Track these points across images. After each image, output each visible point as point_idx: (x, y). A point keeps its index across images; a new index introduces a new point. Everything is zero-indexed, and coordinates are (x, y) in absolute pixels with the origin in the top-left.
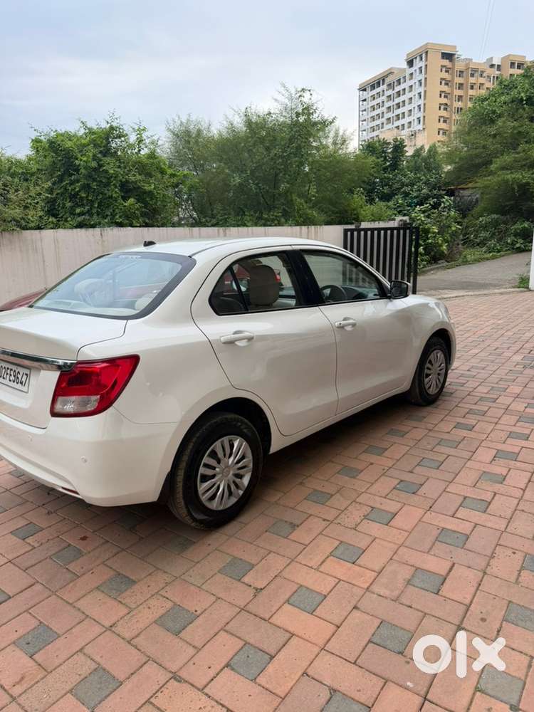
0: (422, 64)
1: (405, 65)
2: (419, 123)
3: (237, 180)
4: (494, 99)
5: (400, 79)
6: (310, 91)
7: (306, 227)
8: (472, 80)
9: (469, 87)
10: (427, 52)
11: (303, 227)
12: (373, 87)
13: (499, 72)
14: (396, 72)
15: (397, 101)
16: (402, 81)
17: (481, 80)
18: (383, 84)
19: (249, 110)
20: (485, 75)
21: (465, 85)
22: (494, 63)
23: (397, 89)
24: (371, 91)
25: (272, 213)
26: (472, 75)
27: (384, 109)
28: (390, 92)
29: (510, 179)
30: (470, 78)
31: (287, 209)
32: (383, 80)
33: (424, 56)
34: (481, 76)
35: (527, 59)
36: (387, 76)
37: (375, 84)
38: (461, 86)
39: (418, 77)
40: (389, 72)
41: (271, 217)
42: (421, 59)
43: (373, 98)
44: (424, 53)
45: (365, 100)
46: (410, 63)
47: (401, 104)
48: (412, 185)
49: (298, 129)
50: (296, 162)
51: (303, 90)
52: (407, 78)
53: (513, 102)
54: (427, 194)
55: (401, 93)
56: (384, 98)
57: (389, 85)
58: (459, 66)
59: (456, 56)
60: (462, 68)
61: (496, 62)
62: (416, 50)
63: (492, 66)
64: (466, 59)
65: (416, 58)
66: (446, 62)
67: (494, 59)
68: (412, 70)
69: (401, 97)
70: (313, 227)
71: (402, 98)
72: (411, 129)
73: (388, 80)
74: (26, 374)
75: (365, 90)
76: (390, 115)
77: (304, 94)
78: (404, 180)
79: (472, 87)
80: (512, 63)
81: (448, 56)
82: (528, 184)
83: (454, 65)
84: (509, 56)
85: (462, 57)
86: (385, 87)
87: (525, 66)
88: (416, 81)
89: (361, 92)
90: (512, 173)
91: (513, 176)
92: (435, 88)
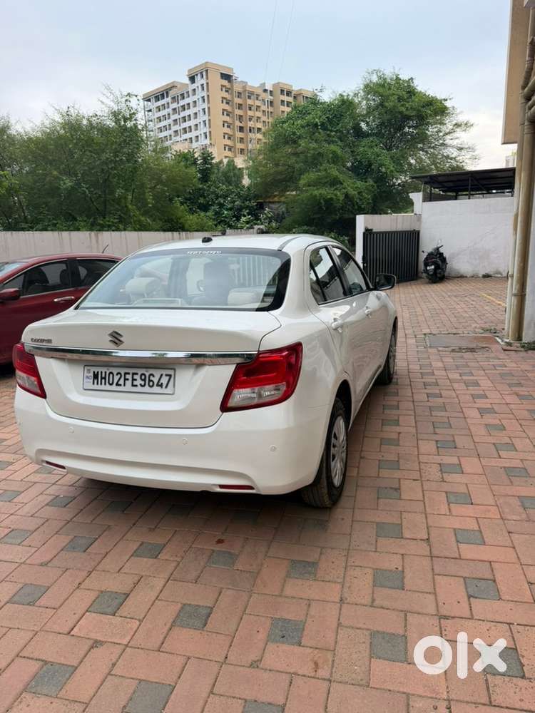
0: (204, 81)
1: (187, 81)
2: (206, 138)
3: (68, 183)
4: (292, 122)
5: (183, 94)
6: (136, 96)
7: (178, 233)
8: (250, 102)
9: (248, 108)
10: (207, 71)
11: (175, 233)
12: (157, 99)
13: (272, 98)
14: (179, 86)
15: (183, 114)
16: (185, 95)
17: (258, 103)
18: (167, 97)
19: (71, 109)
20: (260, 98)
21: (244, 105)
22: (266, 88)
23: (182, 103)
24: (156, 101)
25: (107, 219)
26: (249, 97)
27: (170, 121)
28: (175, 105)
29: (318, 195)
30: (248, 100)
31: (122, 215)
32: (167, 93)
33: (204, 74)
34: (257, 99)
35: (294, 88)
36: (170, 89)
37: (160, 95)
38: (240, 106)
39: (200, 94)
40: (172, 85)
41: (107, 223)
42: (202, 77)
43: (159, 109)
44: (204, 71)
45: (150, 111)
46: (192, 79)
47: (187, 119)
48: (225, 197)
49: (128, 134)
50: (129, 167)
51: (129, 94)
52: (190, 93)
53: (308, 125)
54: (241, 206)
55: (186, 107)
56: (170, 110)
57: (173, 98)
58: (237, 88)
59: (234, 78)
60: (240, 90)
61: (269, 87)
62: (197, 67)
63: (265, 91)
64: (242, 81)
65: (197, 75)
66: (225, 82)
67: (266, 85)
68: (194, 86)
69: (186, 111)
70: (184, 233)
71: (186, 113)
72: (199, 143)
73: (172, 93)
74: (170, 376)
75: (149, 100)
76: (177, 128)
77: (131, 99)
78: (218, 191)
79: (250, 109)
80: (281, 90)
81: (227, 77)
82: (331, 199)
83: (232, 86)
84: (278, 83)
85: (239, 80)
86: (169, 99)
87: (293, 94)
88: (199, 97)
89: (146, 102)
90: (317, 189)
91: (320, 192)
92: (218, 106)
